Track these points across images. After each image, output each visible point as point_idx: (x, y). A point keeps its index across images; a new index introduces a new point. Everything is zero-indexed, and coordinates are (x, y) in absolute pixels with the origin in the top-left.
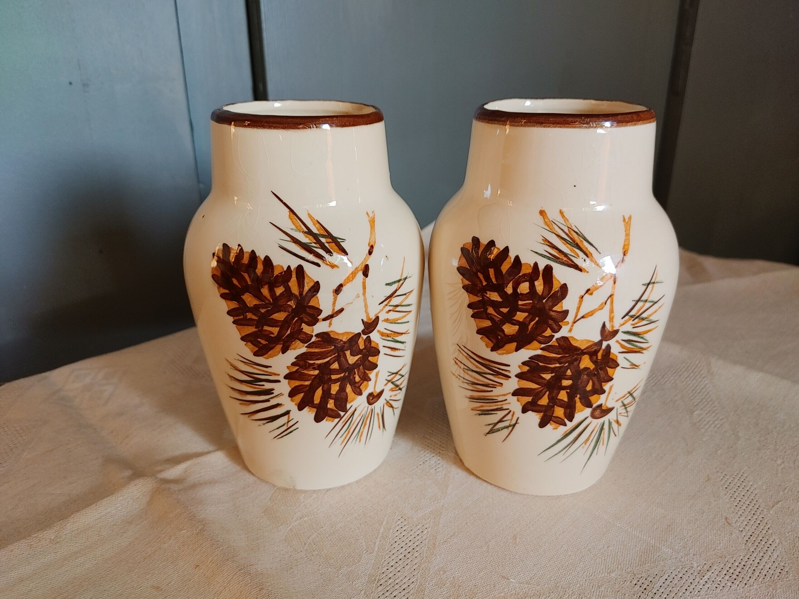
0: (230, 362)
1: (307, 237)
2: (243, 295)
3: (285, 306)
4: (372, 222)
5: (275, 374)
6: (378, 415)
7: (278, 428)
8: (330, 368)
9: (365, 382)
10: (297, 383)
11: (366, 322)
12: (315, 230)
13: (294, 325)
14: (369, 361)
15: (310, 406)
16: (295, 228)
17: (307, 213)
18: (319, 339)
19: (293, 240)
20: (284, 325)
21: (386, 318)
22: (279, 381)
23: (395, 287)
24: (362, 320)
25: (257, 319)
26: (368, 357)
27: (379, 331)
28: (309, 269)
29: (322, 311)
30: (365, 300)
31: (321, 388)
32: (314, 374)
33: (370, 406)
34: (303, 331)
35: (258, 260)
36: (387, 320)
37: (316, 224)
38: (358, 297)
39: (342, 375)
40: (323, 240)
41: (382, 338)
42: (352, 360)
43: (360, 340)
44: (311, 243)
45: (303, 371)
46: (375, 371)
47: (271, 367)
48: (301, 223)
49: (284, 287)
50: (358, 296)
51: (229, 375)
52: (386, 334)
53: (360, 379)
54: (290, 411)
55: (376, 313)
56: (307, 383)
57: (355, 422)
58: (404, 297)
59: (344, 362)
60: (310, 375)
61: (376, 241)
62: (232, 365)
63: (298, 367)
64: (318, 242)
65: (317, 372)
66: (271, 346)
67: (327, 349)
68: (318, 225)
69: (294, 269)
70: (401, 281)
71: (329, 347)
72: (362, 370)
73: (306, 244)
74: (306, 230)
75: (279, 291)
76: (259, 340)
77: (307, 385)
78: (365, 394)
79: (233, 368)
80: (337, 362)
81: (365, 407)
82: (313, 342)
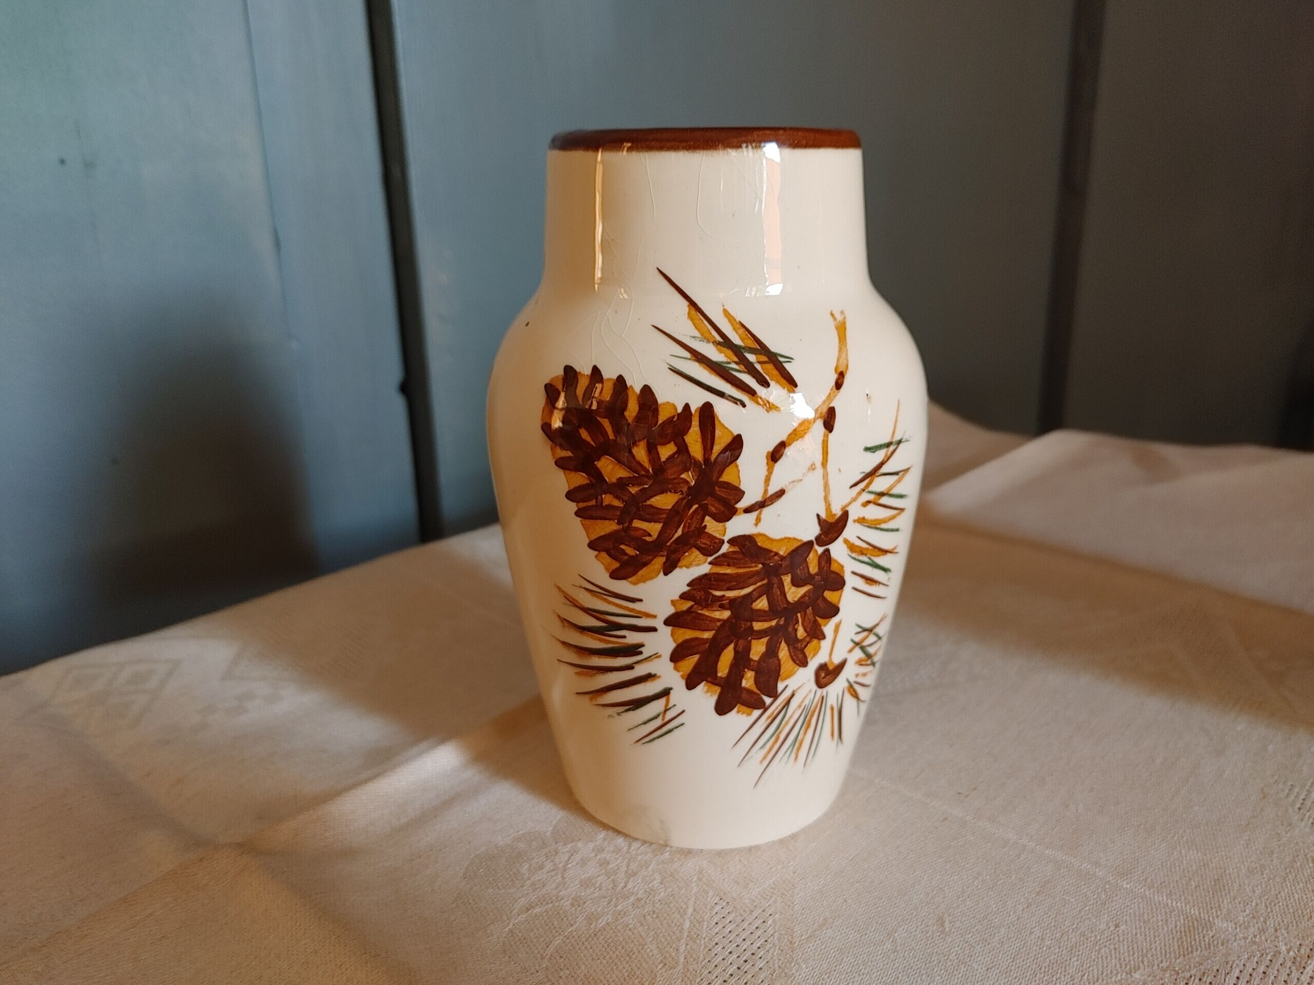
0: (563, 592)
1: (721, 352)
2: (599, 459)
3: (675, 481)
4: (841, 329)
5: (648, 615)
6: (832, 709)
7: (645, 723)
8: (751, 608)
9: (815, 641)
10: (689, 634)
11: (825, 520)
12: (736, 340)
13: (691, 520)
14: (825, 600)
15: (708, 682)
16: (699, 336)
17: (722, 309)
18: (736, 549)
19: (695, 357)
20: (671, 518)
21: (861, 516)
22: (654, 629)
23: (880, 455)
24: (818, 516)
25: (622, 506)
26: (824, 592)
27: (846, 541)
28: (723, 410)
29: (743, 493)
30: (825, 476)
31: (732, 646)
32: (721, 617)
33: (819, 691)
34: (706, 530)
35: (630, 394)
36: (862, 521)
37: (739, 329)
38: (814, 469)
39: (774, 623)
40: (752, 358)
41: (850, 556)
42: (794, 594)
43: (811, 555)
44: (730, 363)
45: (702, 610)
46: (834, 621)
47: (641, 600)
48: (710, 327)
49: (676, 445)
50: (812, 468)
51: (559, 616)
52: (859, 549)
53: (806, 635)
54: (671, 689)
55: (844, 504)
56: (707, 635)
57: (789, 719)
58: (895, 478)
59: (779, 597)
60: (715, 618)
61: (849, 364)
62: (567, 597)
63: (693, 603)
64: (743, 361)
65: (726, 614)
66: (644, 560)
67: (748, 570)
68: (742, 330)
69: (696, 411)
70: (892, 446)
71: (753, 565)
72: (811, 617)
73: (720, 365)
74: (719, 339)
75: (666, 452)
76: (623, 547)
77: (707, 639)
78: (813, 664)
79: (568, 602)
80: (765, 596)
81: (810, 691)
82: (724, 555)
